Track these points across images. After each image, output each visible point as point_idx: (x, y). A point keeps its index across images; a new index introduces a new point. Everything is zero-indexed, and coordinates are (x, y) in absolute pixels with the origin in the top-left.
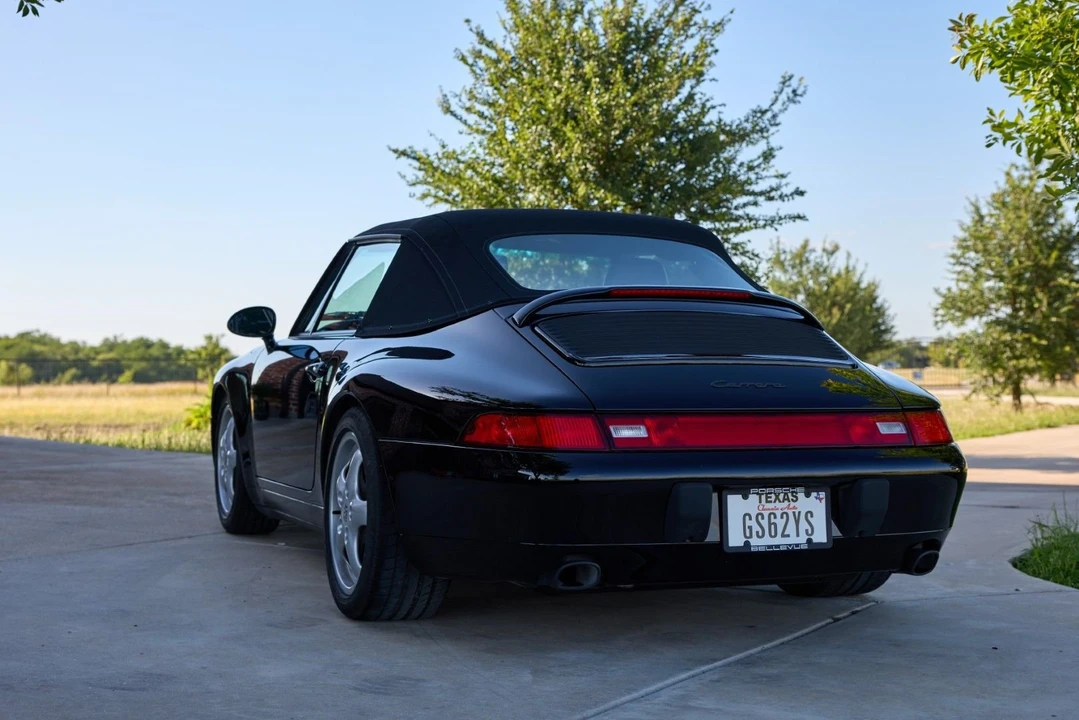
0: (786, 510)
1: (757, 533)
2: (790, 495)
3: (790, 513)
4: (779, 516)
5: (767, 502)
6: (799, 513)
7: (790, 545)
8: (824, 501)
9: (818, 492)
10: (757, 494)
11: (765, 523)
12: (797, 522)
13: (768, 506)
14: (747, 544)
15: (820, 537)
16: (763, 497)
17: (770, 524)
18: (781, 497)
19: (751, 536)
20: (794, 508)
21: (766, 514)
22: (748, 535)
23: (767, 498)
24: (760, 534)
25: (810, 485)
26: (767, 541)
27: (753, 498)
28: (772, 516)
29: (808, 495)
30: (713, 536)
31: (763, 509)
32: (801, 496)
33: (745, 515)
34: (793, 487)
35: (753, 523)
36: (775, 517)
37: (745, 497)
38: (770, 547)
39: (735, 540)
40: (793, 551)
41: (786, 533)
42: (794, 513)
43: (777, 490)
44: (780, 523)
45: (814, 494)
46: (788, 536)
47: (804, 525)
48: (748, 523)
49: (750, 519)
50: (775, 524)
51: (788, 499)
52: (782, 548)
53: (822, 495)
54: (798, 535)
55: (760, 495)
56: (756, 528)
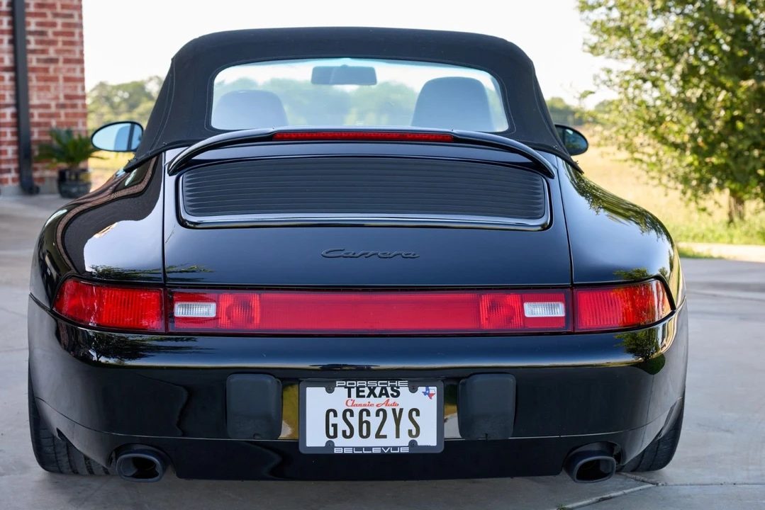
0: (383, 407)
1: (344, 432)
2: (389, 389)
3: (389, 410)
4: (373, 412)
5: (358, 396)
6: (401, 410)
7: (386, 448)
8: (435, 397)
9: (427, 386)
10: (346, 387)
11: (354, 421)
12: (398, 421)
13: (360, 401)
14: (330, 445)
15: (428, 439)
16: (354, 391)
17: (361, 422)
18: (377, 391)
19: (335, 436)
20: (395, 404)
21: (356, 411)
22: (332, 433)
23: (358, 391)
24: (348, 434)
25: (416, 379)
26: (356, 441)
27: (340, 392)
28: (365, 413)
29: (413, 390)
30: (286, 432)
31: (353, 405)
32: (404, 390)
33: (328, 412)
34: (393, 380)
35: (339, 420)
36: (368, 414)
37: (330, 390)
38: (357, 449)
39: (315, 438)
40: (389, 455)
41: (382, 433)
42: (394, 410)
43: (372, 383)
44: (375, 422)
45: (422, 389)
46: (385, 437)
47: (406, 424)
48: (332, 420)
49: (335, 415)
50: (368, 423)
51: (386, 394)
52: (374, 451)
53: (433, 390)
54: (398, 436)
55: (349, 389)
56: (342, 426)
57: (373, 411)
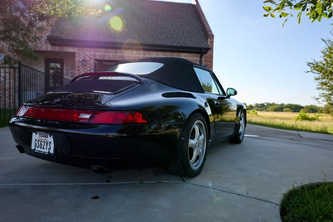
0: (45, 140)
2: (46, 135)
3: (46, 141)
6: (48, 142)
7: (44, 152)
9: (53, 136)
13: (41, 138)
14: (35, 149)
15: (52, 151)
17: (41, 144)
18: (44, 135)
21: (40, 140)
22: (35, 146)
23: (41, 135)
24: (38, 147)
25: (51, 133)
26: (39, 149)
31: (40, 139)
32: (49, 136)
33: (36, 140)
34: (47, 133)
35: (37, 142)
37: (36, 134)
38: (39, 151)
39: (33, 147)
40: (44, 154)
43: (43, 133)
44: (43, 144)
46: (44, 149)
47: (48, 146)
51: (45, 137)
52: (42, 152)
54: (46, 149)
55: (39, 134)
56: (37, 145)
57: (43, 141)
